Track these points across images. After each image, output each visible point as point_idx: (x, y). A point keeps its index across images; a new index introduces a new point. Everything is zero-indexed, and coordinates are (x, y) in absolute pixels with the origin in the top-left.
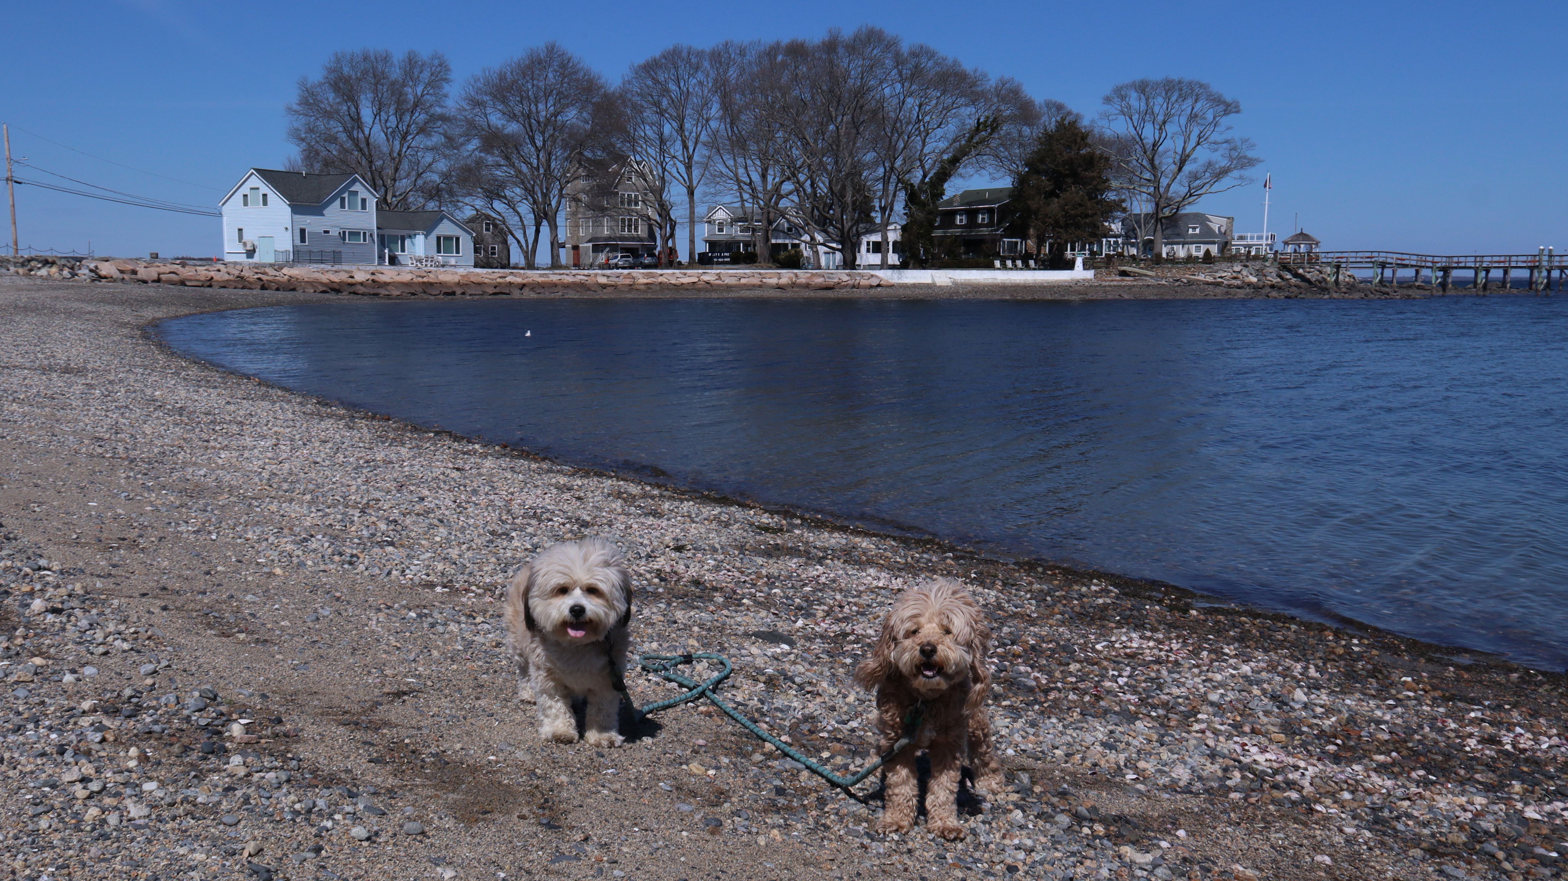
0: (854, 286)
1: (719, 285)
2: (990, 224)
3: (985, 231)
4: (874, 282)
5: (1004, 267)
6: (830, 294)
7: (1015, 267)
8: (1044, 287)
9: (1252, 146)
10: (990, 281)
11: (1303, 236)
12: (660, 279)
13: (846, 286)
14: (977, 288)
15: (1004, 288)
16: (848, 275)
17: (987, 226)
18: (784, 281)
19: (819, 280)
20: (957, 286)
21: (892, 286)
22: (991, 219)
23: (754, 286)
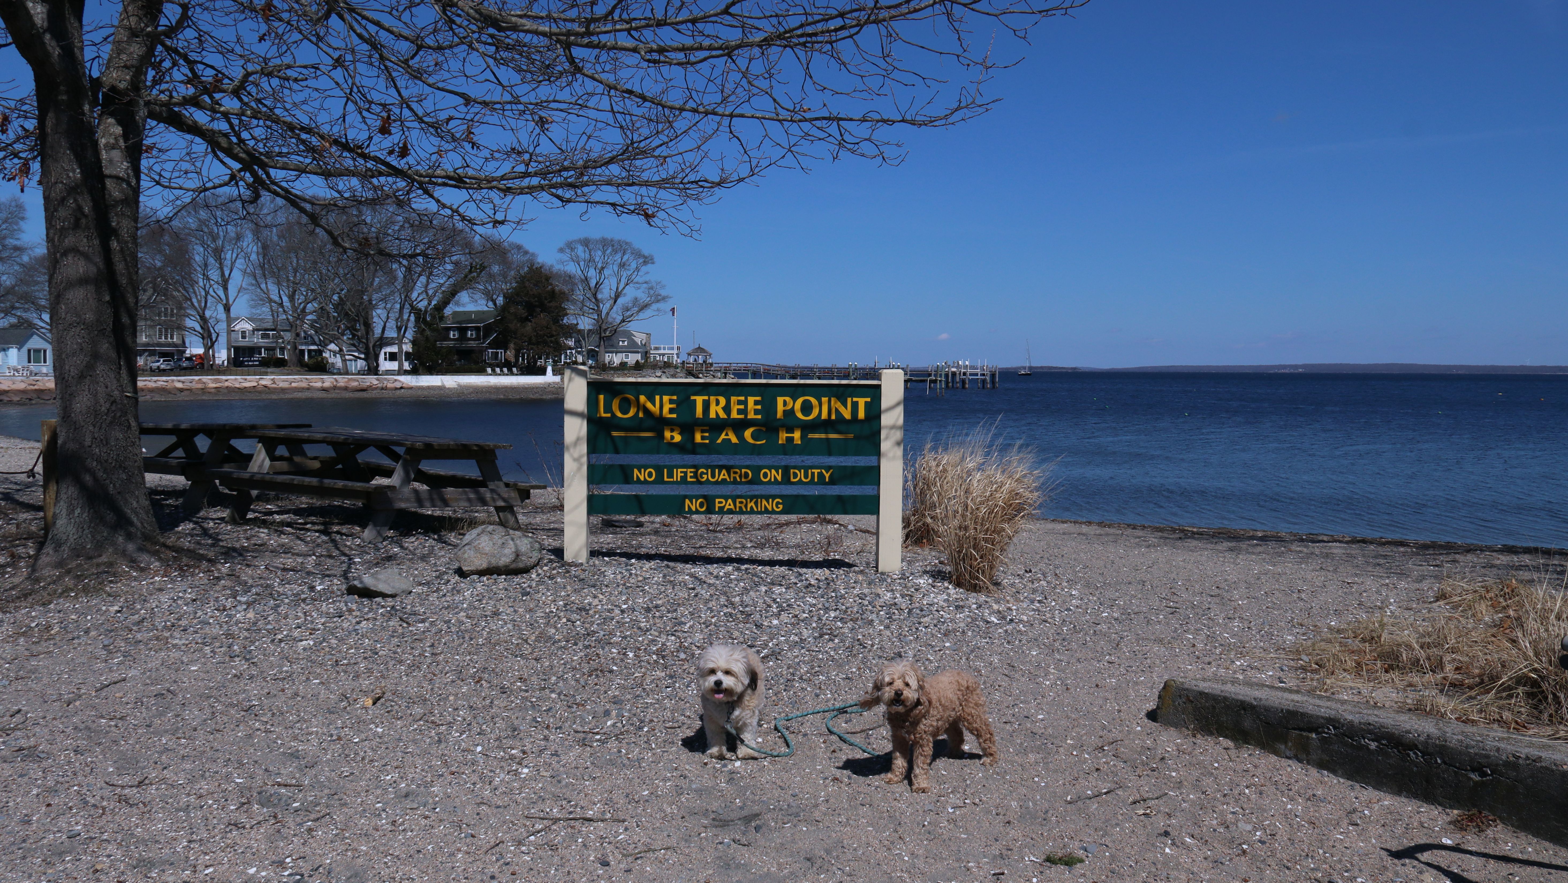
0: (382, 389)
1: (275, 388)
2: (478, 338)
3: (473, 344)
4: (398, 385)
5: (494, 373)
6: (364, 395)
7: (502, 374)
8: (526, 388)
9: (663, 287)
10: (486, 384)
11: (700, 350)
13: (376, 388)
14: (477, 390)
15: (497, 389)
16: (378, 380)
17: (474, 340)
18: (327, 384)
19: (355, 384)
20: (462, 389)
21: (411, 388)
22: (478, 334)
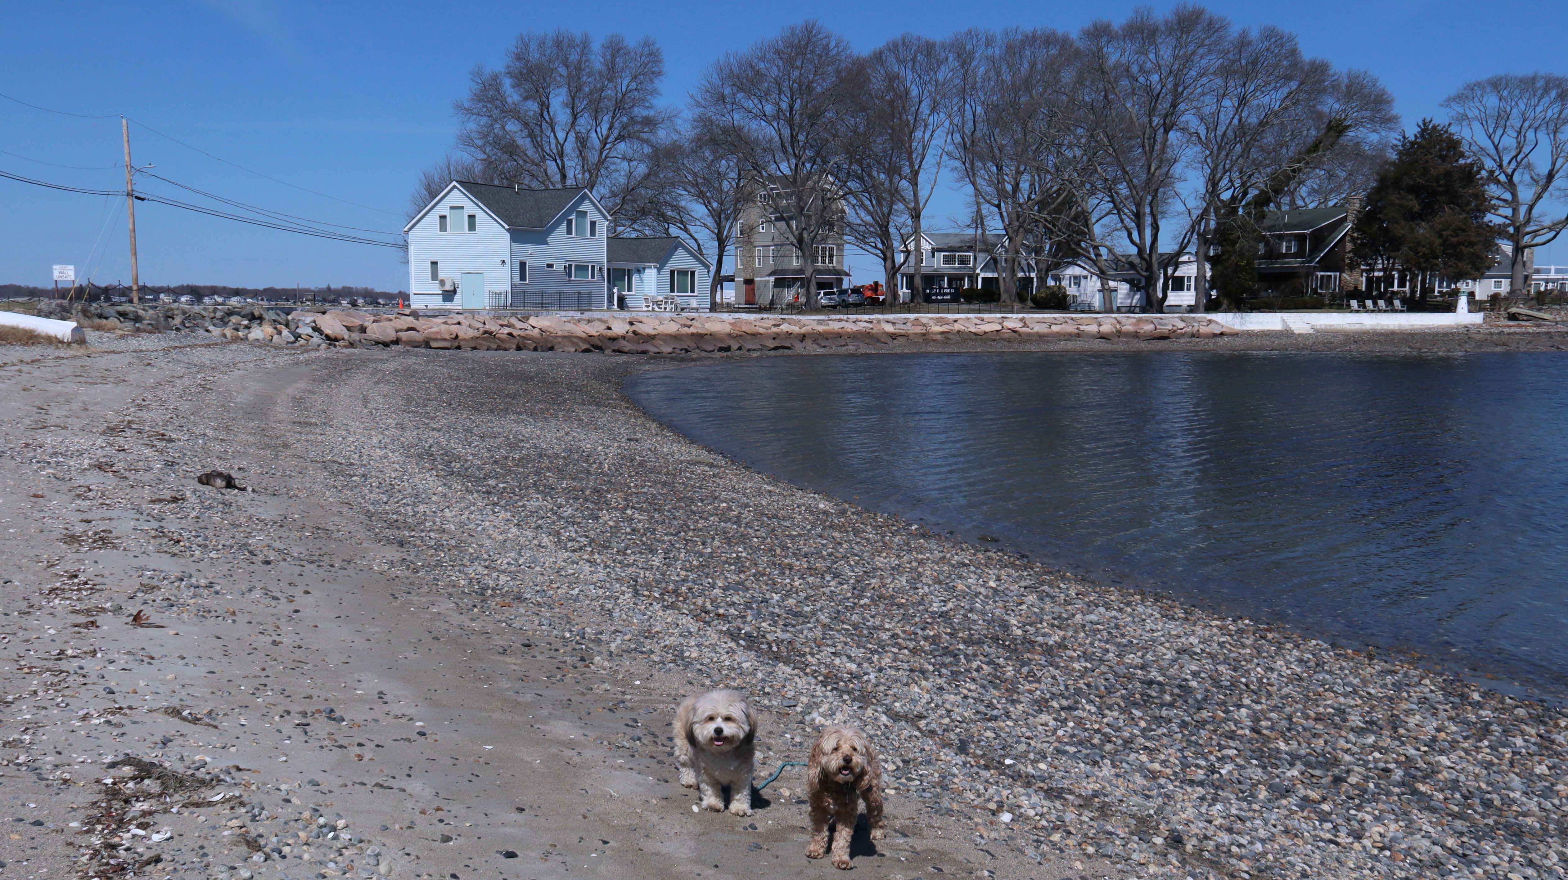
0: (1192, 335)
4: (1216, 329)
5: (1364, 309)
6: (1166, 345)
10: (1349, 326)
12: (957, 327)
13: (1182, 335)
20: (1319, 334)
21: (1237, 334)
23: (1070, 334)
